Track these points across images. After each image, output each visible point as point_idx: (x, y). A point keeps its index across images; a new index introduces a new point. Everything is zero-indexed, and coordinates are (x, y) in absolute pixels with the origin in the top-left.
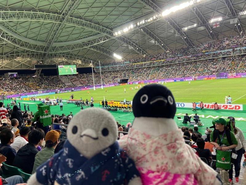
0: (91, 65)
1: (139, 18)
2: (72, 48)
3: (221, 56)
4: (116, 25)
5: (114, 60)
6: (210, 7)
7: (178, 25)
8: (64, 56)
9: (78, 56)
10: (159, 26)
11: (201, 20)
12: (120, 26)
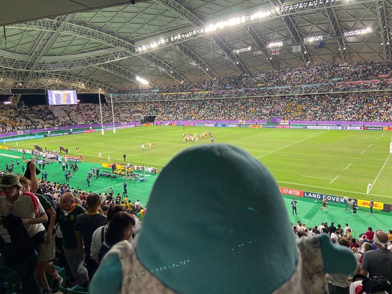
0: (100, 91)
1: (173, 30)
2: (71, 65)
3: (278, 95)
4: (139, 37)
5: (138, 86)
6: (268, 27)
7: (228, 45)
8: (57, 76)
9: (80, 76)
10: (202, 44)
11: (257, 42)
12: (145, 38)
